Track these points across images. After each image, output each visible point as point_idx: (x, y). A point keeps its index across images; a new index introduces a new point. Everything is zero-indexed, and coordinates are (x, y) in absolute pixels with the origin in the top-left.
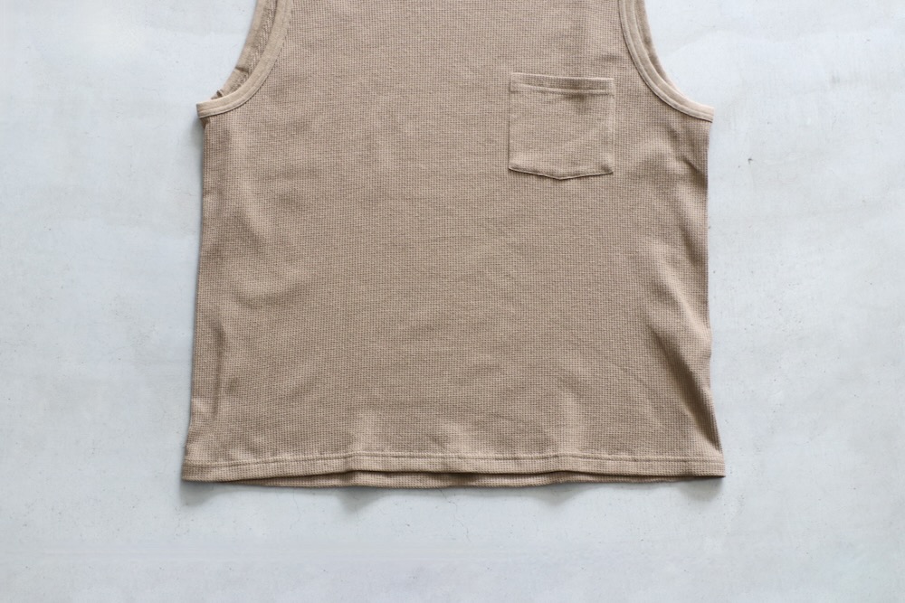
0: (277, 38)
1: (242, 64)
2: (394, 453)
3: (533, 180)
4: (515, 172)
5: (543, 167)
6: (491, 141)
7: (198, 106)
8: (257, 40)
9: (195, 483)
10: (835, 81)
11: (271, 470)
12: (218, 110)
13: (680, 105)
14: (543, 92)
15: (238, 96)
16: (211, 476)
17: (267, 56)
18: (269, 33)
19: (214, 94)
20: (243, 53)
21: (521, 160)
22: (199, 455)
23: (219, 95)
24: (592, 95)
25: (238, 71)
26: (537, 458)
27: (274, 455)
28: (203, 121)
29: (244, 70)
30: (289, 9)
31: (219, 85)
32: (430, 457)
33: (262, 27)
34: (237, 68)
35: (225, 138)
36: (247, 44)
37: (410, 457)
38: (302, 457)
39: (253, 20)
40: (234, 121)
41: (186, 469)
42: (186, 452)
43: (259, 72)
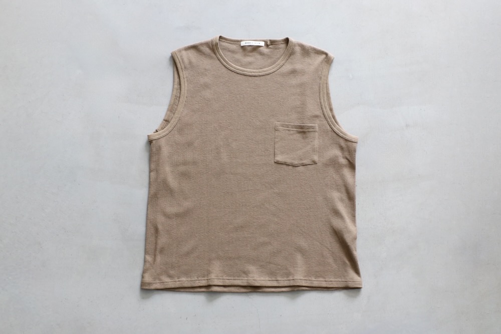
0: (180, 108)
1: (166, 118)
2: (227, 278)
3: (284, 166)
4: (277, 163)
5: (289, 161)
6: (267, 150)
7: (148, 136)
8: (172, 109)
9: (146, 290)
10: (407, 126)
11: (177, 285)
12: (156, 137)
13: (344, 136)
14: (289, 130)
15: (164, 132)
16: (153, 287)
17: (176, 115)
18: (177, 106)
19: (155, 131)
20: (166, 114)
21: (279, 158)
22: (148, 279)
23: (157, 131)
24: (309, 131)
25: (164, 121)
26: (286, 280)
27: (178, 278)
28: (150, 142)
29: (167, 121)
30: (185, 96)
31: (157, 127)
32: (242, 280)
33: (174, 103)
34: (164, 120)
35: (159, 149)
36: (168, 110)
37: (234, 279)
38: (190, 279)
39: (171, 100)
40: (163, 142)
41: (143, 284)
42: (143, 277)
43: (173, 122)
